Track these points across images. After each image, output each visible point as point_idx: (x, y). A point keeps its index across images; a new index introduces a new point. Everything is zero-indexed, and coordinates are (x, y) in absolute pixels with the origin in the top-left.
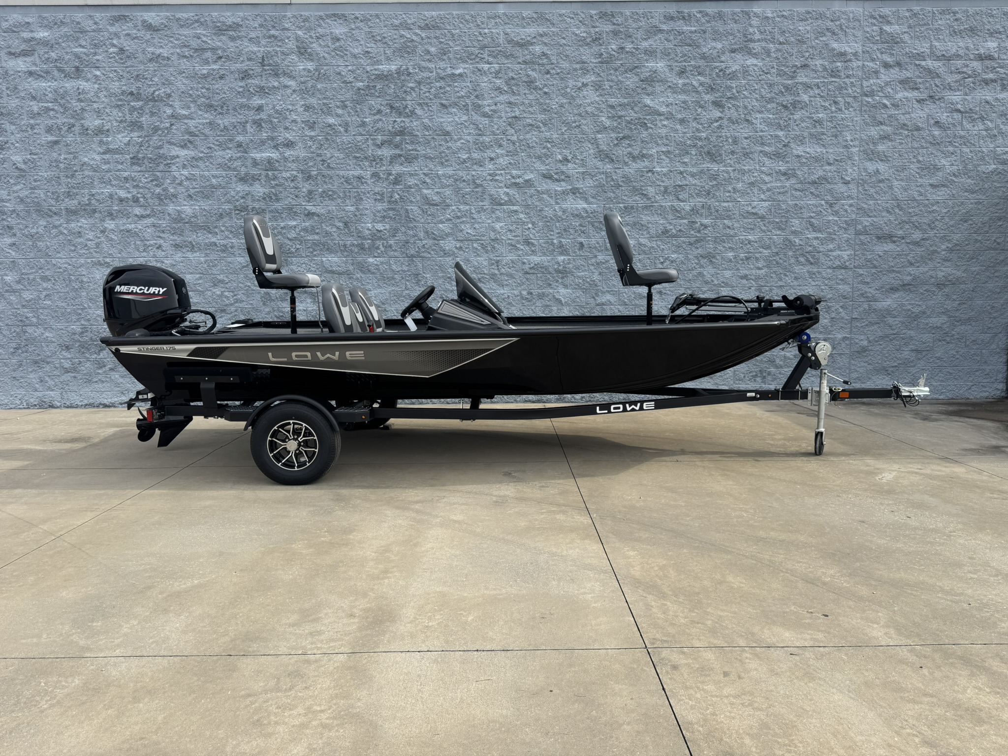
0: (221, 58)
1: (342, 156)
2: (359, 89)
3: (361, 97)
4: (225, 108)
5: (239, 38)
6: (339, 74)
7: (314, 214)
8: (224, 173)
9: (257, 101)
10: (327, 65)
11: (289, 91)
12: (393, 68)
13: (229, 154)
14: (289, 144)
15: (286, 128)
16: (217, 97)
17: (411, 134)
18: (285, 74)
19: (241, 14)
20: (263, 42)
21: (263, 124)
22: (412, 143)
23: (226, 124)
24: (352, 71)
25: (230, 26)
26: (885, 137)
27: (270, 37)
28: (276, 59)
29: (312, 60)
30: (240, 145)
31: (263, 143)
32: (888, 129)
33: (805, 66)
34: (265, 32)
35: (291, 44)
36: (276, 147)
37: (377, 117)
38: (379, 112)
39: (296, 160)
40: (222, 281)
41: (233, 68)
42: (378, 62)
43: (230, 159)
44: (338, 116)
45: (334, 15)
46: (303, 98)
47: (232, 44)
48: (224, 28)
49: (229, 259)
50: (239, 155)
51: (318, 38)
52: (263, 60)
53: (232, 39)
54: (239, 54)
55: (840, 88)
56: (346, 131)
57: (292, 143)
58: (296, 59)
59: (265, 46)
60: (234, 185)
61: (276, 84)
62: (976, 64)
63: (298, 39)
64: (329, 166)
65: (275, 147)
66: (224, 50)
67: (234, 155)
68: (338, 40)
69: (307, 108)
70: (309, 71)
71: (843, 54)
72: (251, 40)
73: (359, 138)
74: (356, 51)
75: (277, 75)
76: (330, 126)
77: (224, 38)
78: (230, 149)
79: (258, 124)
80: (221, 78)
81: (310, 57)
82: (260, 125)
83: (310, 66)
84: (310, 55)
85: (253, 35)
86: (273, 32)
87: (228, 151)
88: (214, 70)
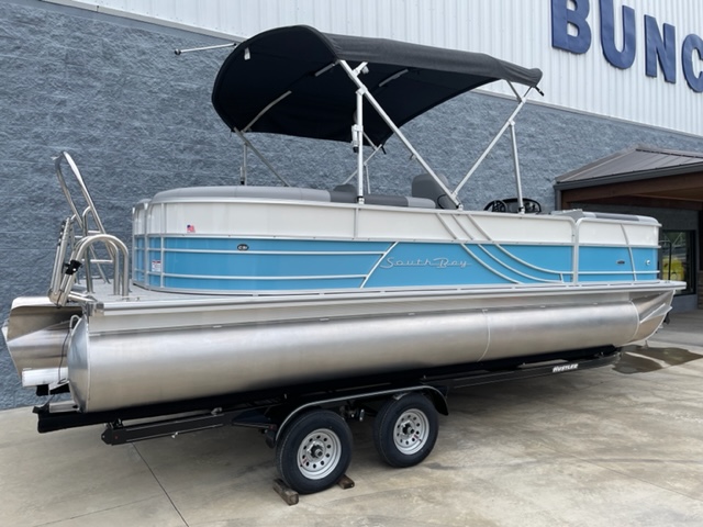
0: (19, 48)
1: (147, 157)
2: (164, 100)
3: (165, 107)
4: (21, 97)
5: (40, 32)
6: (145, 83)
7: (117, 208)
8: (18, 163)
9: (58, 96)
10: (133, 73)
11: (94, 91)
12: (195, 86)
13: (24, 144)
14: (94, 141)
15: (91, 125)
16: (13, 86)
17: (210, 144)
18: (89, 74)
19: (45, 11)
20: (67, 41)
21: (65, 119)
22: (210, 151)
23: (23, 114)
24: (158, 84)
25: (32, 20)
26: (492, 177)
27: (74, 38)
28: (81, 59)
29: (118, 67)
30: (38, 136)
31: (64, 136)
32: (494, 172)
33: (455, 129)
34: (69, 32)
35: (98, 48)
36: (79, 142)
37: (180, 126)
38: (182, 122)
39: (101, 155)
40: (12, 274)
41: (32, 60)
42: (182, 80)
43: (26, 149)
44: (143, 120)
45: (140, 31)
46: (108, 100)
47: (32, 37)
48: (25, 20)
49: (21, 251)
50: (37, 145)
51: (124, 48)
52: (67, 58)
53: (33, 32)
54: (40, 48)
55: (472, 145)
56: (151, 134)
57: (97, 140)
58: (102, 63)
59: (69, 45)
60: (30, 176)
61: (80, 82)
62: (527, 139)
63: (104, 45)
64: (134, 165)
65: (77, 142)
66: (23, 41)
67: (31, 146)
68: (144, 53)
69: (112, 109)
70: (115, 76)
71: (472, 124)
72: (53, 36)
73: (164, 142)
74: (160, 66)
75: (80, 74)
76: (135, 128)
77: (24, 29)
78: (26, 138)
79: (60, 118)
80: (19, 67)
81: (116, 63)
82: (62, 118)
83: (117, 71)
84: (116, 61)
85: (56, 32)
86: (78, 34)
87: (23, 141)
88: (11, 59)
